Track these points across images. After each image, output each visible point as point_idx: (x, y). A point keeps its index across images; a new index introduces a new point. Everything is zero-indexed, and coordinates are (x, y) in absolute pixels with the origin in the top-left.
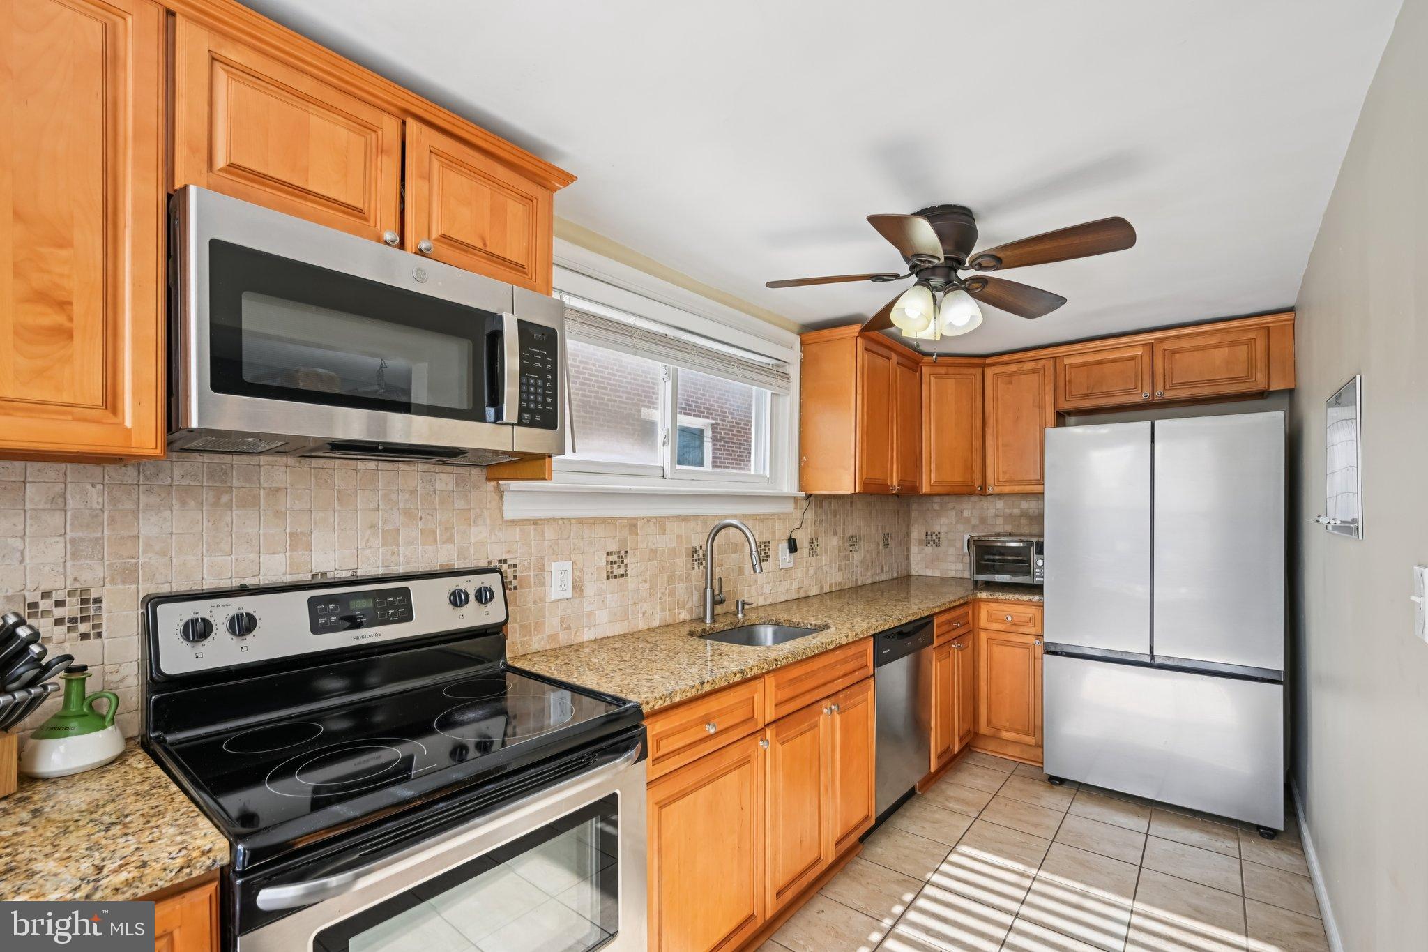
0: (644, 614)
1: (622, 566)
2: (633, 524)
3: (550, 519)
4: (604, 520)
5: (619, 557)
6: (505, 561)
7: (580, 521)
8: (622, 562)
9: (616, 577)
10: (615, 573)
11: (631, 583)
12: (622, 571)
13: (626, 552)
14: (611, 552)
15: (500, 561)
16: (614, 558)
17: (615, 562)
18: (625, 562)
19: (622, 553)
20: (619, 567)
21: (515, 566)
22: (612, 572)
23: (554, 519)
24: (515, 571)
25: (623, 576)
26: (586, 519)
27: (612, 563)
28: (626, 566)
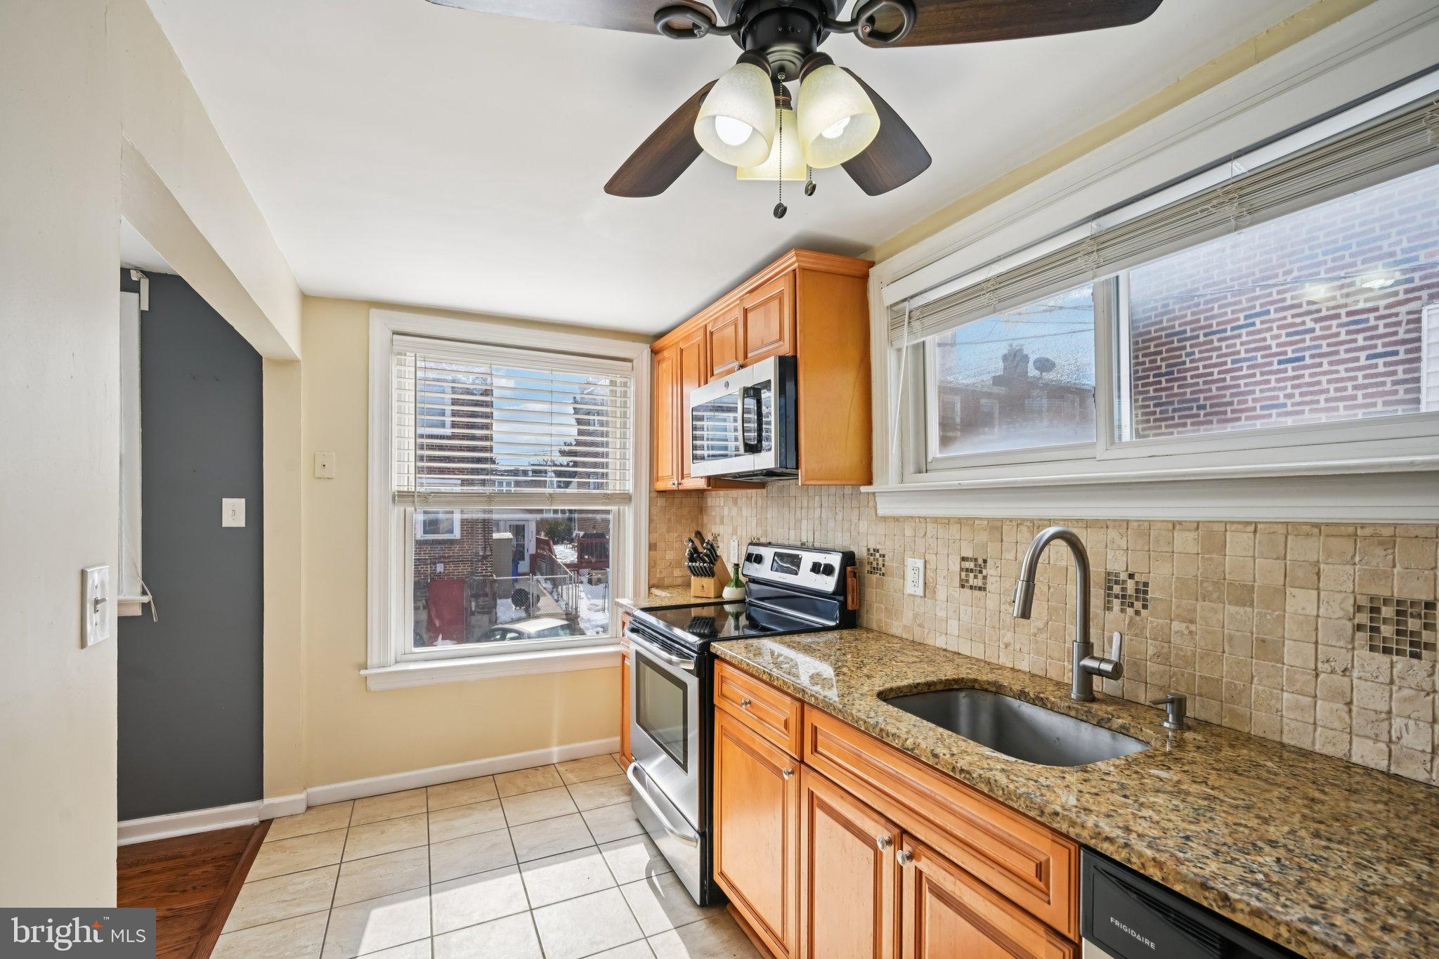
0: (1007, 646)
1: (980, 576)
2: (996, 527)
3: (909, 517)
4: (960, 521)
5: (976, 566)
6: (878, 551)
7: (936, 520)
8: (981, 572)
9: (971, 587)
10: (971, 583)
11: (992, 601)
12: (979, 582)
13: (985, 561)
14: (967, 558)
15: (874, 550)
16: (971, 565)
17: (972, 571)
18: (984, 572)
19: (980, 561)
20: (976, 577)
21: (884, 556)
22: (967, 581)
23: (912, 517)
24: (884, 560)
25: (980, 589)
26: (941, 518)
27: (967, 570)
28: (985, 578)
